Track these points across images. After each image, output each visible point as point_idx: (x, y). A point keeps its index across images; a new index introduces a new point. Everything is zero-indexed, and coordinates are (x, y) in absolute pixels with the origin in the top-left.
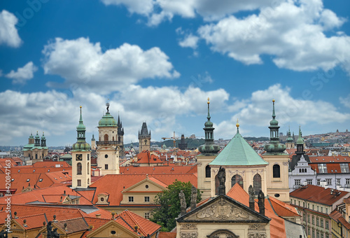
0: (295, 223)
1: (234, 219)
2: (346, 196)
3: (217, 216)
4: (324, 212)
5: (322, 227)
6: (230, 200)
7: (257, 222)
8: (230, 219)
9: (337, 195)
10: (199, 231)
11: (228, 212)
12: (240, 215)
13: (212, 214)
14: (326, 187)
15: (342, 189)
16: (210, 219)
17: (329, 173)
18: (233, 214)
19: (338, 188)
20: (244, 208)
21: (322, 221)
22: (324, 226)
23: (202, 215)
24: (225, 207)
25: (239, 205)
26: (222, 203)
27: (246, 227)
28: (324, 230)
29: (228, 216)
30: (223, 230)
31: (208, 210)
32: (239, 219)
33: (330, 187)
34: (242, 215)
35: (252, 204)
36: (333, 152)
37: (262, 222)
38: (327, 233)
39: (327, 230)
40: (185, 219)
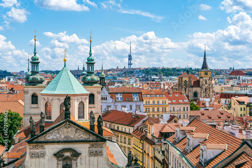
0: (111, 141)
1: (77, 139)
2: (144, 119)
3: (63, 137)
4: (127, 131)
5: (125, 143)
6: (75, 124)
7: (97, 141)
8: (73, 140)
9: (138, 118)
10: (47, 151)
11: (72, 133)
12: (82, 136)
13: (58, 136)
14: (127, 112)
15: (140, 114)
16: (57, 140)
17: (125, 101)
18: (77, 135)
19: (138, 113)
20: (86, 130)
21: (125, 138)
22: (127, 143)
23: (50, 137)
24: (69, 129)
25: (82, 128)
26: (67, 126)
27: (87, 145)
28: (126, 145)
29: (72, 137)
30: (68, 149)
31: (55, 132)
32: (81, 139)
33: (131, 112)
34: (84, 136)
35: (92, 127)
36: (118, 84)
37: (101, 141)
38: (129, 148)
39: (129, 146)
40: (35, 141)
